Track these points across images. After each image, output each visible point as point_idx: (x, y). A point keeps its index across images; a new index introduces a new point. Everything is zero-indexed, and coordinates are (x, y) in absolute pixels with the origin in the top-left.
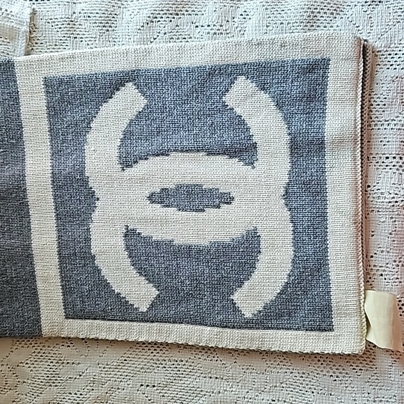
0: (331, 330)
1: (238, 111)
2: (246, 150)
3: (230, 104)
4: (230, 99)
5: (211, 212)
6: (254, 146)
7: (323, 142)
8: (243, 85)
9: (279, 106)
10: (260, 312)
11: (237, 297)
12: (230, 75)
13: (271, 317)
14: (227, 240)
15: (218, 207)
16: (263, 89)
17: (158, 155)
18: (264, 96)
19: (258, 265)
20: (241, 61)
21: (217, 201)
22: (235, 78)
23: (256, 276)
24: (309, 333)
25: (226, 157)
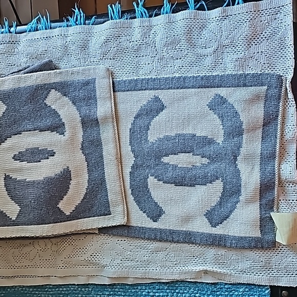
0: (110, 214)
1: (53, 107)
2: (59, 127)
3: (49, 104)
4: (48, 102)
5: (44, 162)
6: (63, 124)
7: (97, 120)
8: (54, 94)
9: (74, 103)
10: (74, 211)
11: (61, 205)
12: (47, 89)
13: (80, 213)
14: (53, 175)
15: (48, 158)
16: (65, 95)
17: (16, 134)
18: (66, 99)
19: (70, 186)
20: (52, 82)
21: (47, 155)
22: (50, 91)
23: (70, 192)
24: (99, 217)
25: (50, 131)
